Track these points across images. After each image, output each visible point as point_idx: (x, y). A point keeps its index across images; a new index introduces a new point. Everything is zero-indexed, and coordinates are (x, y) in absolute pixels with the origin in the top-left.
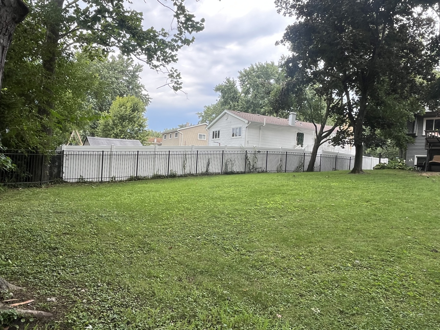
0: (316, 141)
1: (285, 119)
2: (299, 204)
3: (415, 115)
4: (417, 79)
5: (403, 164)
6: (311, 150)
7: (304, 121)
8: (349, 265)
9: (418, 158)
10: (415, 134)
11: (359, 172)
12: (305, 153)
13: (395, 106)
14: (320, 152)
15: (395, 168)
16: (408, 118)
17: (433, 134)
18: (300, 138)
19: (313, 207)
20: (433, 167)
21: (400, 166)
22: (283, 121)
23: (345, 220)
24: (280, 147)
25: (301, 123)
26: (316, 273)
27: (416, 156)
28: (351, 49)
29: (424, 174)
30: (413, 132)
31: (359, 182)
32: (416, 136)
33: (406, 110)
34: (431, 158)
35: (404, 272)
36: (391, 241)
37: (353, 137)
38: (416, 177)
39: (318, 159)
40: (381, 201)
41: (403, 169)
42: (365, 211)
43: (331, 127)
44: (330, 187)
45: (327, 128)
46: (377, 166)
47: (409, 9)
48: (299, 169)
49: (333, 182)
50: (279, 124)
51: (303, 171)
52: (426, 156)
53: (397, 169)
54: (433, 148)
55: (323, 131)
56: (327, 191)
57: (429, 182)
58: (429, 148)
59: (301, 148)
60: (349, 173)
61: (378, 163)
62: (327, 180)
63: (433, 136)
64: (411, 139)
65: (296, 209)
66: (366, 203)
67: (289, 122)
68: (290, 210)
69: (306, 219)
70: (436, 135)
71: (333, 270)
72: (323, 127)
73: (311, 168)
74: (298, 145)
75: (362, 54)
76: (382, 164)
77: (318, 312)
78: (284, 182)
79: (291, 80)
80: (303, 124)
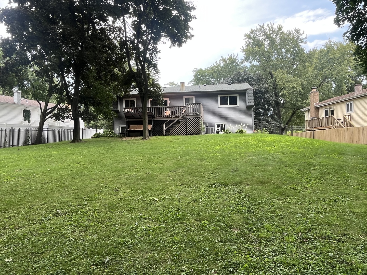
0: (42, 117)
1: (10, 97)
2: (17, 173)
3: (117, 97)
4: (115, 71)
5: (112, 133)
6: (37, 125)
7: (32, 99)
8: (51, 215)
9: (122, 128)
10: (119, 110)
11: (78, 141)
12: (31, 128)
13: (102, 89)
14: (46, 126)
15: (107, 136)
16: (113, 99)
17: (129, 110)
18: (27, 115)
19: (31, 174)
20: (131, 134)
21: (110, 134)
22: (8, 99)
23: (57, 180)
24: (5, 124)
25: (27, 101)
26: (18, 229)
27: (120, 126)
28: (61, 40)
29: (124, 139)
30: (117, 109)
31: (76, 149)
32: (120, 112)
33: (111, 92)
34: (129, 128)
35: (92, 210)
36: (88, 189)
37: (71, 113)
38: (118, 141)
39: (44, 133)
40: (89, 162)
41: (112, 136)
42: (75, 170)
43: (54, 105)
44: (51, 156)
45: (51, 105)
46: (94, 135)
47: (105, 17)
48: (27, 142)
49: (54, 151)
50: (3, 101)
51: (31, 144)
52: (126, 126)
53: (108, 136)
54: (129, 120)
55: (48, 108)
56: (47, 159)
57: (126, 144)
58: (127, 120)
59: (28, 123)
60: (70, 143)
61: (95, 133)
62: (49, 150)
63: (129, 112)
64: (115, 114)
65: (13, 178)
66: (77, 165)
67: (14, 99)
68: (6, 180)
69: (21, 185)
70: (131, 111)
71: (36, 222)
72: (46, 105)
73: (39, 141)
74: (25, 120)
75: (70, 45)
76: (98, 133)
77: (10, 261)
78: (7, 156)
79: (9, 60)
80: (29, 102)
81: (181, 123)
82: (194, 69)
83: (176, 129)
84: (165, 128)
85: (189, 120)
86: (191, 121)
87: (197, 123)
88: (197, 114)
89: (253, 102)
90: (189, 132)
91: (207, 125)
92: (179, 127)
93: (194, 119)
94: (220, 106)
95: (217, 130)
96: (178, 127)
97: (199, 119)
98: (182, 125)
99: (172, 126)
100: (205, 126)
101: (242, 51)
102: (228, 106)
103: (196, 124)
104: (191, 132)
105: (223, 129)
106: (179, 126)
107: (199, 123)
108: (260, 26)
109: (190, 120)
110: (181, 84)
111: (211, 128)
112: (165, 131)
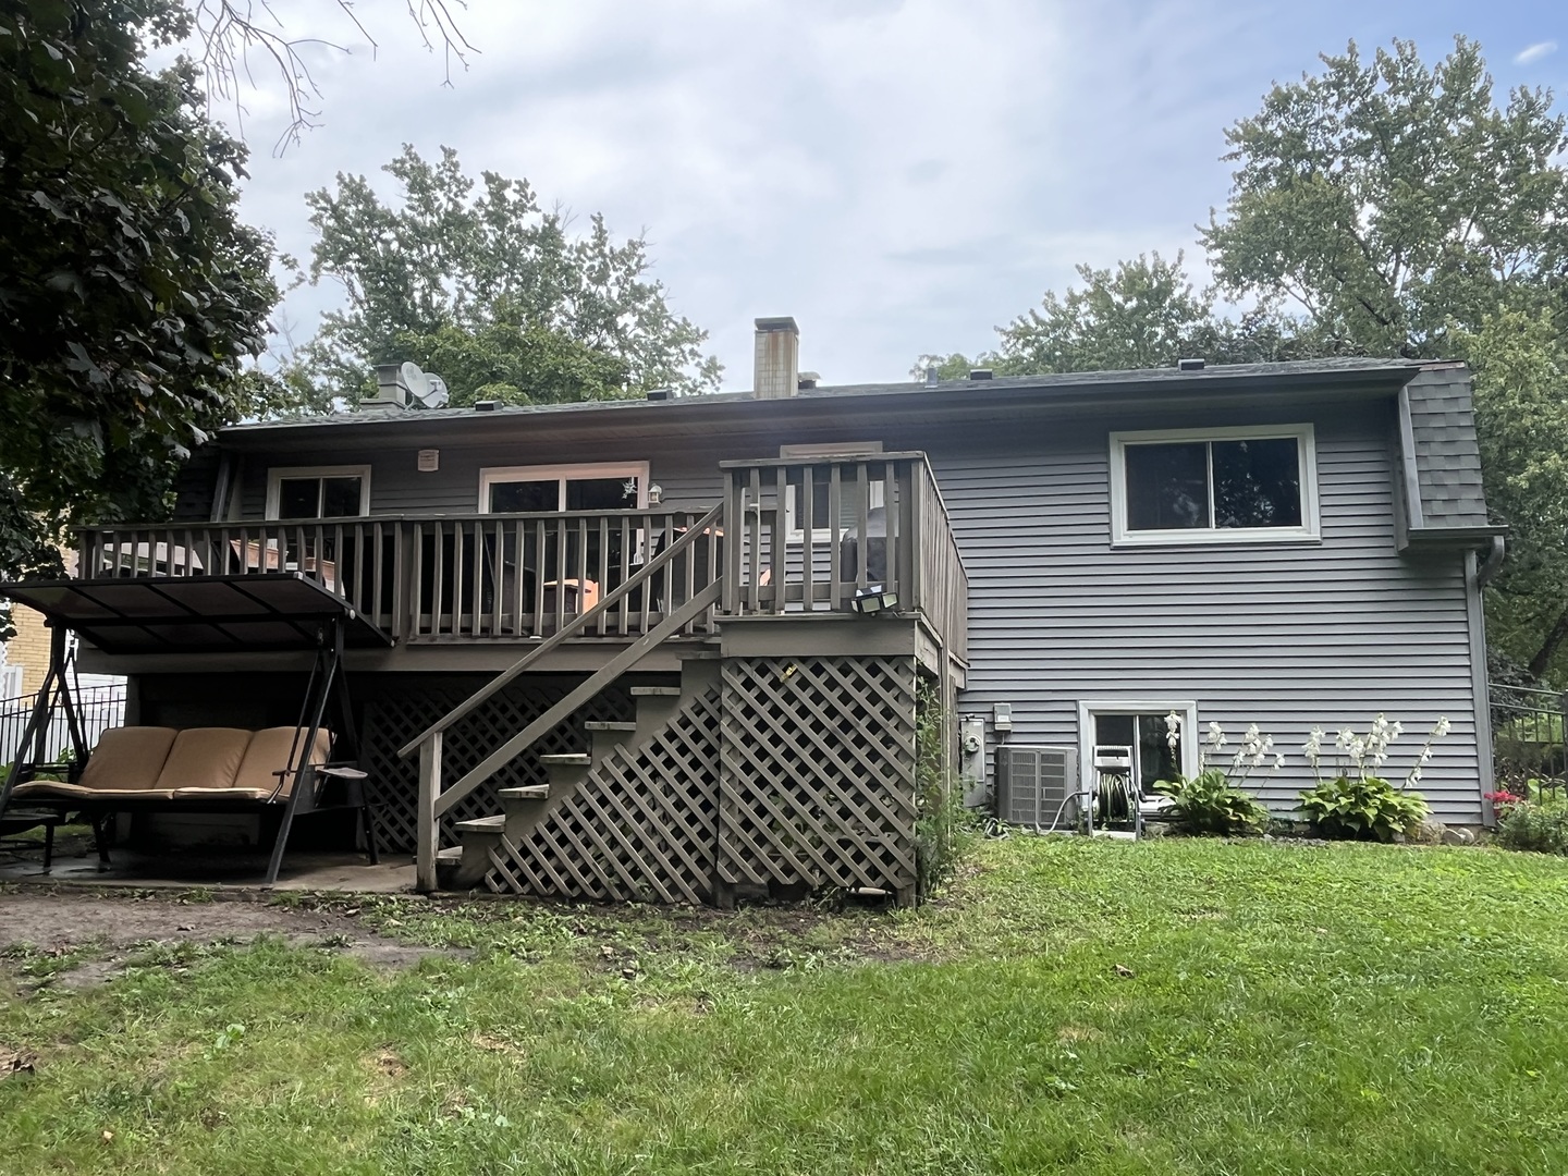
81: (649, 729)
82: (921, 358)
83: (578, 800)
84: (447, 782)
85: (749, 684)
86: (777, 697)
87: (860, 741)
88: (870, 606)
89: (1478, 494)
90: (747, 853)
91: (1003, 720)
92: (619, 774)
93: (819, 683)
94: (1123, 535)
95: (1110, 783)
96: (604, 773)
97: (888, 684)
98: (657, 749)
99: (528, 767)
100: (978, 723)
101: (1204, 243)
102: (1212, 534)
103: (846, 755)
104: (775, 855)
105: (1162, 761)
106: (618, 760)
107: (888, 741)
108: (1332, 64)
109: (763, 683)
111: (1045, 758)
112: (447, 820)
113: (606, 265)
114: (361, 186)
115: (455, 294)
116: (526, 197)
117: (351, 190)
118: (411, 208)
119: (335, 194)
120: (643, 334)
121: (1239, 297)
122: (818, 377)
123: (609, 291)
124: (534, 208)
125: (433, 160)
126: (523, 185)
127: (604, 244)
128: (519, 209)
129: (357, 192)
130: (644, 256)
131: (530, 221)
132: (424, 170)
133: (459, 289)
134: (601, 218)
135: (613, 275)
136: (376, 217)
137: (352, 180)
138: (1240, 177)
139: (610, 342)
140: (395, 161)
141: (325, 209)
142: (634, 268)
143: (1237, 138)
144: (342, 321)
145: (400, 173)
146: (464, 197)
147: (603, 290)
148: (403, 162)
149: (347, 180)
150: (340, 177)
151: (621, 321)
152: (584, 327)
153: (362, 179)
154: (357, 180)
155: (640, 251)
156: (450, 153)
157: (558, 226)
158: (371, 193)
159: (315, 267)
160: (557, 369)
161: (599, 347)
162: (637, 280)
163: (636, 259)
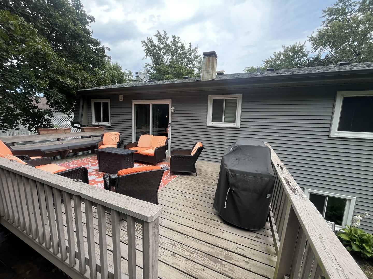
110: (206, 58)
113: (191, 52)
114: (151, 39)
115: (166, 59)
116: (179, 40)
117: (149, 40)
118: (159, 43)
119: (146, 41)
120: (198, 65)
121: (315, 52)
122: (224, 72)
123: (192, 57)
124: (180, 42)
125: (162, 33)
126: (179, 38)
127: (191, 48)
128: (178, 43)
129: (150, 41)
130: (198, 50)
131: (179, 45)
132: (161, 36)
133: (167, 58)
134: (190, 43)
135: (192, 54)
136: (153, 45)
137: (150, 39)
138: (324, 22)
139: (192, 66)
140: (156, 34)
141: (145, 44)
142: (196, 52)
143: (325, 12)
144: (149, 65)
145: (157, 36)
146: (167, 41)
147: (191, 57)
148: (157, 34)
149: (149, 39)
150: (148, 38)
151: (194, 62)
152: (187, 64)
153: (151, 38)
154: (150, 38)
155: (197, 49)
156: (165, 32)
157: (184, 45)
158: (152, 41)
159: (146, 56)
160: (179, 72)
161: (190, 67)
162: (196, 55)
163: (196, 51)
